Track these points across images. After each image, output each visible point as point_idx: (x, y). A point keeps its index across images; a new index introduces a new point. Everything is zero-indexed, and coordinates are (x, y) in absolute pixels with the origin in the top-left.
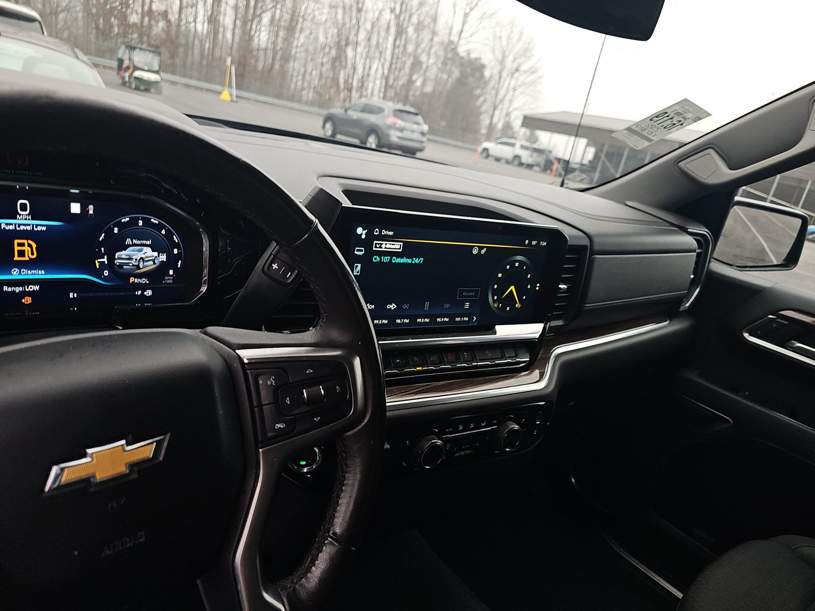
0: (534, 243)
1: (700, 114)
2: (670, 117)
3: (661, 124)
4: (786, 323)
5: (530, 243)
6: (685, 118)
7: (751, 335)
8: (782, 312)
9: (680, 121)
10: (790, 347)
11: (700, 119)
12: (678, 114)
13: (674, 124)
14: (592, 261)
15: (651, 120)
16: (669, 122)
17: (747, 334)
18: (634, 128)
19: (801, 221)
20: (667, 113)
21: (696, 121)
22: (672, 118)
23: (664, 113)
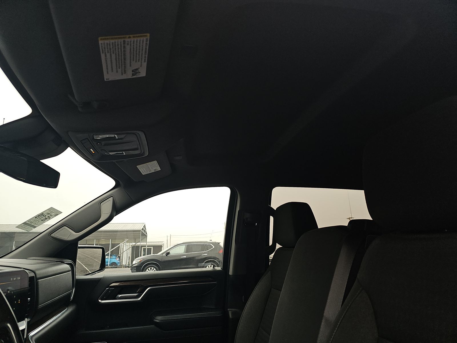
0: (15, 279)
1: (58, 213)
2: (45, 215)
3: (40, 219)
4: (114, 289)
5: (13, 279)
6: (51, 215)
7: (102, 300)
8: (111, 285)
9: (49, 216)
10: (118, 298)
11: (57, 215)
12: (48, 214)
13: (47, 218)
14: (37, 283)
15: (36, 218)
16: (44, 218)
17: (100, 300)
18: (27, 222)
19: (102, 249)
20: (43, 214)
21: (56, 216)
22: (45, 216)
23: (42, 214)
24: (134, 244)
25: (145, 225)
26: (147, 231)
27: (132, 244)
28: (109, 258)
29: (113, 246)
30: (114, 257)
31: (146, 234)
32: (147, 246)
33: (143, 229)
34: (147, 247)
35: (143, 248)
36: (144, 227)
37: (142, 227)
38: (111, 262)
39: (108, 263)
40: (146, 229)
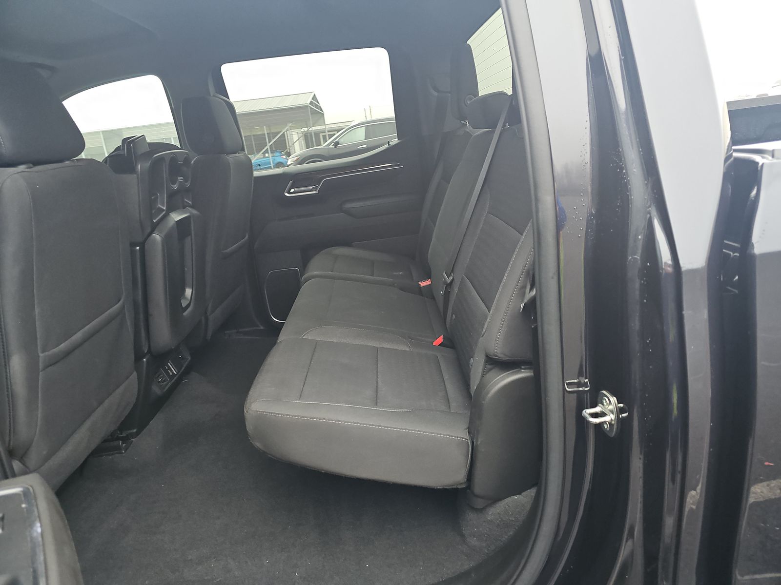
24: (306, 129)
25: (315, 95)
26: (322, 105)
27: (302, 130)
28: (270, 156)
29: (272, 135)
30: (278, 154)
31: (322, 110)
32: (328, 132)
33: (311, 103)
34: (327, 134)
35: (321, 135)
36: (313, 99)
37: (310, 99)
38: (276, 162)
39: (270, 164)
40: (318, 103)
